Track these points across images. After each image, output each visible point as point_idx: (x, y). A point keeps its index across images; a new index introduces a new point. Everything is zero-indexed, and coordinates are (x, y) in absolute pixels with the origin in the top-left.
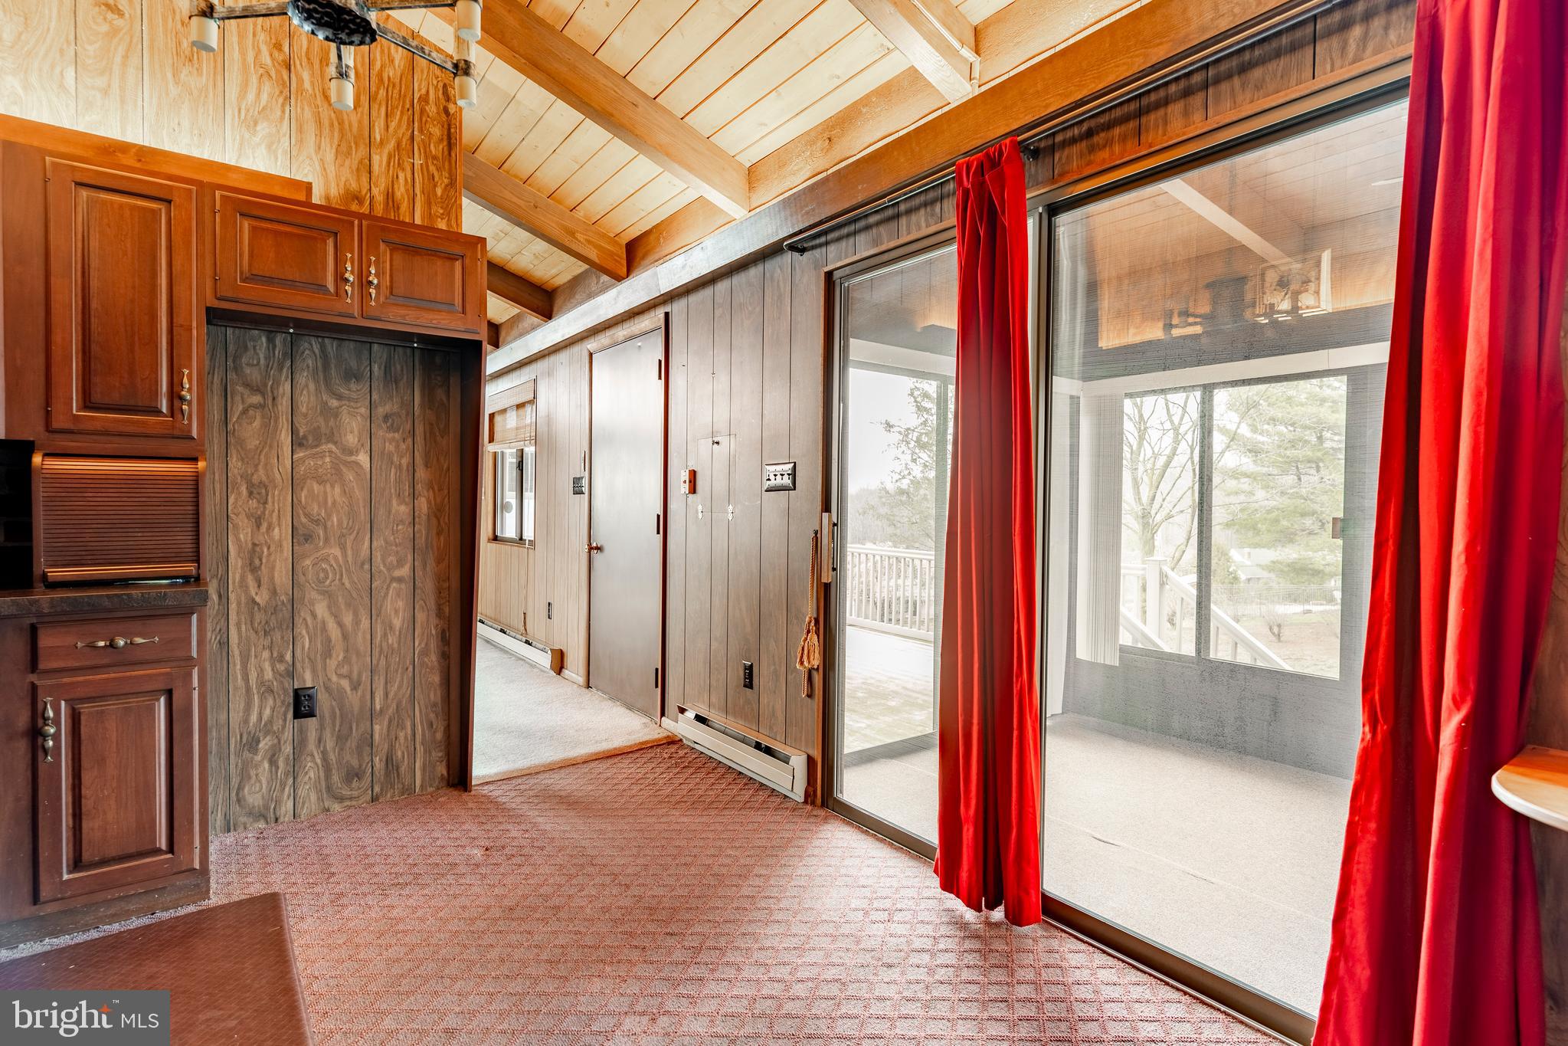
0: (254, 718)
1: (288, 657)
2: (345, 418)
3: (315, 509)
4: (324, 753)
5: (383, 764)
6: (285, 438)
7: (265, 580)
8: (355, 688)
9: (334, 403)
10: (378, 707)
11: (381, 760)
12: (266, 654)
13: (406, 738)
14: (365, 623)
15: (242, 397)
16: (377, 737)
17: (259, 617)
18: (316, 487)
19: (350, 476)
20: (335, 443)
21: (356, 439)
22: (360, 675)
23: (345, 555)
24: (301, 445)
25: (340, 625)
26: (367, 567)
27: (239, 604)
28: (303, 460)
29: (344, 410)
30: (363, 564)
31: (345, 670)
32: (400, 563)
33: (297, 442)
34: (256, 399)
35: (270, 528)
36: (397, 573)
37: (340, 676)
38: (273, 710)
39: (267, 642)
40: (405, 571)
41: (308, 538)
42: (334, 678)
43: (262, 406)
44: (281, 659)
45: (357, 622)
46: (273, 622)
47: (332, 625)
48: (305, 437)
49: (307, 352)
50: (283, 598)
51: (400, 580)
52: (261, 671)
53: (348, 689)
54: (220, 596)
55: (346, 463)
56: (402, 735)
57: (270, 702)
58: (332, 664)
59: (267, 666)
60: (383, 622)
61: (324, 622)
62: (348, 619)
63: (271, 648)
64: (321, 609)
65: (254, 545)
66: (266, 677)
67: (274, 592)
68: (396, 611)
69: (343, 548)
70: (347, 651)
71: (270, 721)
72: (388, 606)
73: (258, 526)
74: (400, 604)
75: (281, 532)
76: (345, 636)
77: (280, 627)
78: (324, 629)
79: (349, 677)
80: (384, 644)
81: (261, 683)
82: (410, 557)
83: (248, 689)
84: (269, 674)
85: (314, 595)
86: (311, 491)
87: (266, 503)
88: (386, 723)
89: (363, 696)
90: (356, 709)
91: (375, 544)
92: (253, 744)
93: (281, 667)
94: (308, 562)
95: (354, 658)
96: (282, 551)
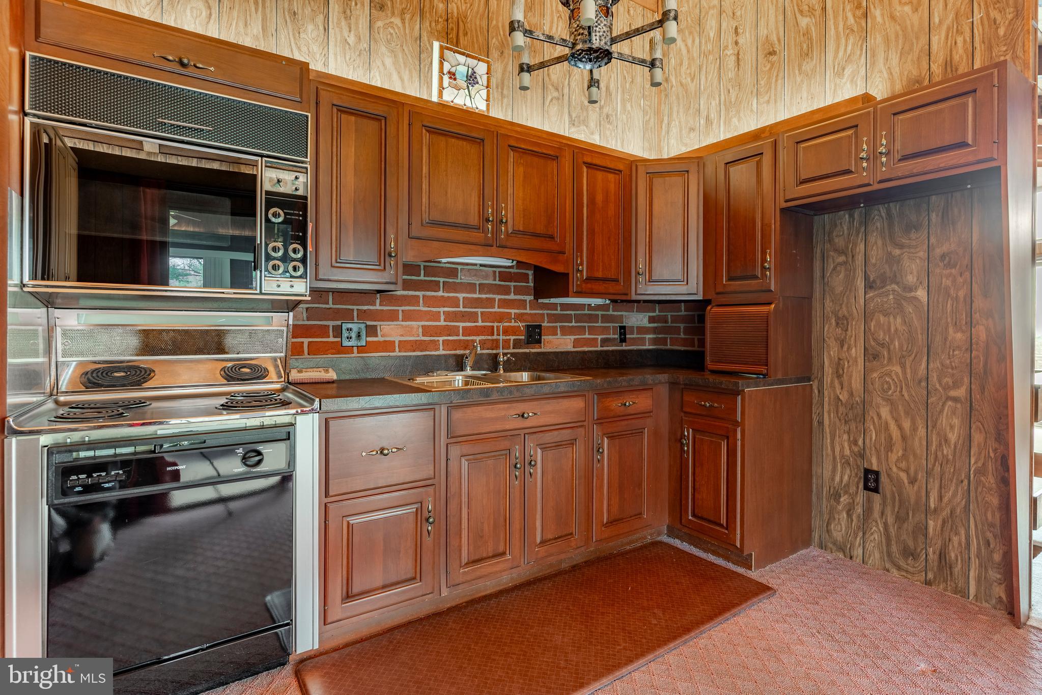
0: (837, 479)
1: (860, 442)
2: (906, 262)
3: (881, 335)
4: (886, 525)
5: (936, 557)
6: (860, 284)
7: (846, 384)
8: (913, 481)
9: (897, 252)
10: (932, 506)
11: (934, 553)
12: (845, 437)
13: (960, 544)
14: (922, 432)
15: (833, 260)
16: (931, 530)
17: (842, 409)
18: (882, 318)
19: (910, 309)
20: (897, 283)
21: (915, 279)
22: (916, 473)
23: (904, 373)
24: (871, 287)
25: (900, 428)
26: (924, 384)
27: (830, 398)
28: (872, 298)
29: (905, 256)
30: (920, 382)
31: (903, 465)
32: (956, 385)
33: (869, 286)
34: (842, 259)
35: (849, 348)
36: (953, 393)
37: (899, 468)
38: (850, 477)
39: (846, 428)
40: (961, 392)
41: (876, 357)
42: (895, 469)
43: (845, 263)
44: (855, 443)
45: (914, 429)
46: (850, 415)
47: (893, 426)
48: (874, 281)
49: (877, 217)
50: (857, 399)
51: (955, 400)
52: (842, 448)
53: (906, 481)
54: (819, 392)
55: (905, 298)
56: (955, 539)
57: (848, 471)
58: (893, 457)
59: (846, 445)
60: (938, 434)
61: (887, 423)
62: (907, 425)
63: (849, 433)
64: (885, 412)
65: (839, 359)
66: (846, 453)
67: (851, 394)
68: (952, 427)
69: (903, 366)
70: (905, 450)
71: (848, 485)
72: (943, 421)
73: (842, 347)
74: (956, 421)
75: (857, 352)
76: (904, 438)
77: (855, 420)
78: (887, 428)
79: (907, 471)
80: (939, 454)
81: (843, 456)
82: (966, 380)
83: (834, 458)
84: (847, 452)
85: (879, 400)
86: (878, 322)
87: (847, 330)
88: (940, 522)
89: (919, 491)
90: (912, 501)
91: (931, 366)
92: (836, 496)
93: (856, 449)
94: (875, 375)
95: (911, 458)
96: (857, 365)
